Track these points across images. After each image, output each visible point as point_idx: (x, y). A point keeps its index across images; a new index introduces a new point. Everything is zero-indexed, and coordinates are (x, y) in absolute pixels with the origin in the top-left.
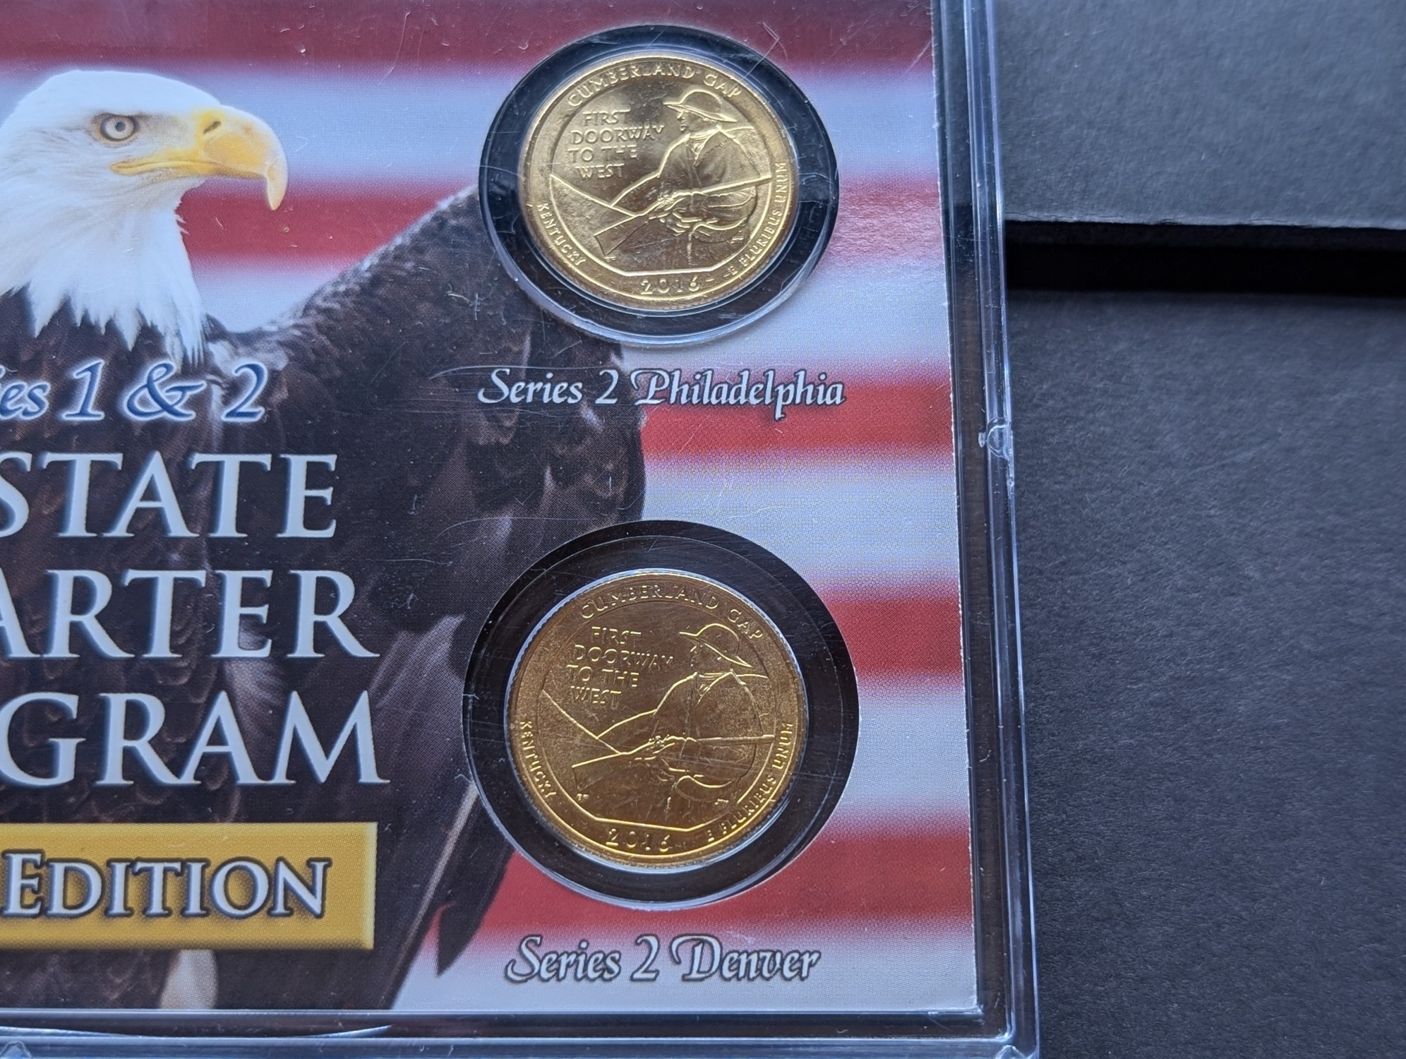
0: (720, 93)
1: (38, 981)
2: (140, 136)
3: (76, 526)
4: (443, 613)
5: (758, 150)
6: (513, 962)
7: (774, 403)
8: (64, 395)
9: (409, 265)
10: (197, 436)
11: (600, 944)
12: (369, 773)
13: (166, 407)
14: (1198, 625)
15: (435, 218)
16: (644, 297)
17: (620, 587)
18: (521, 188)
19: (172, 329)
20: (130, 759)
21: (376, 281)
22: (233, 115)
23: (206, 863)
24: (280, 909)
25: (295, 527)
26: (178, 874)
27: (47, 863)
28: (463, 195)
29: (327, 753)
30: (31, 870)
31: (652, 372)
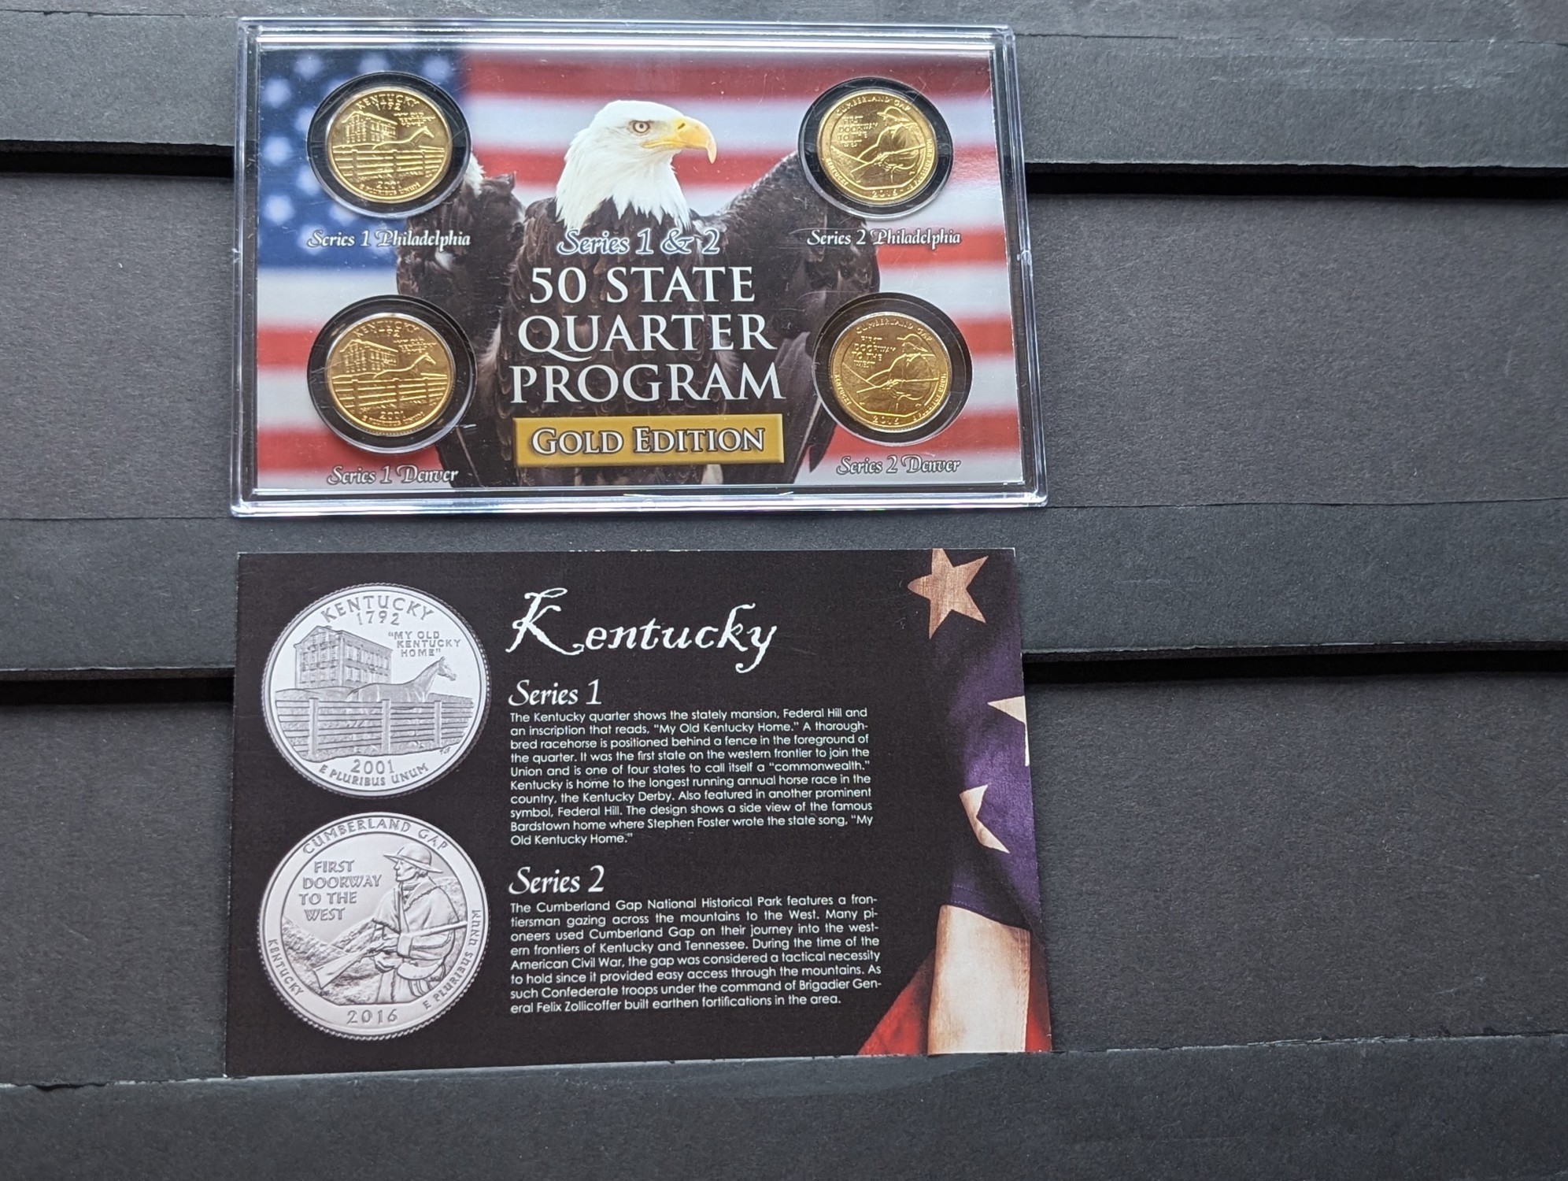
0: (901, 108)
1: (652, 477)
2: (651, 130)
3: (648, 297)
4: (802, 331)
5: (919, 134)
6: (839, 467)
7: (931, 242)
8: (636, 244)
9: (772, 186)
10: (693, 260)
11: (873, 459)
12: (777, 395)
13: (678, 248)
14: (1110, 336)
15: (781, 166)
16: (874, 198)
17: (871, 320)
18: (819, 151)
19: (676, 216)
20: (681, 390)
21: (759, 194)
22: (689, 120)
23: (715, 430)
24: (746, 448)
25: (738, 297)
26: (704, 435)
27: (651, 432)
28: (792, 155)
29: (760, 387)
30: (645, 434)
31: (879, 230)
